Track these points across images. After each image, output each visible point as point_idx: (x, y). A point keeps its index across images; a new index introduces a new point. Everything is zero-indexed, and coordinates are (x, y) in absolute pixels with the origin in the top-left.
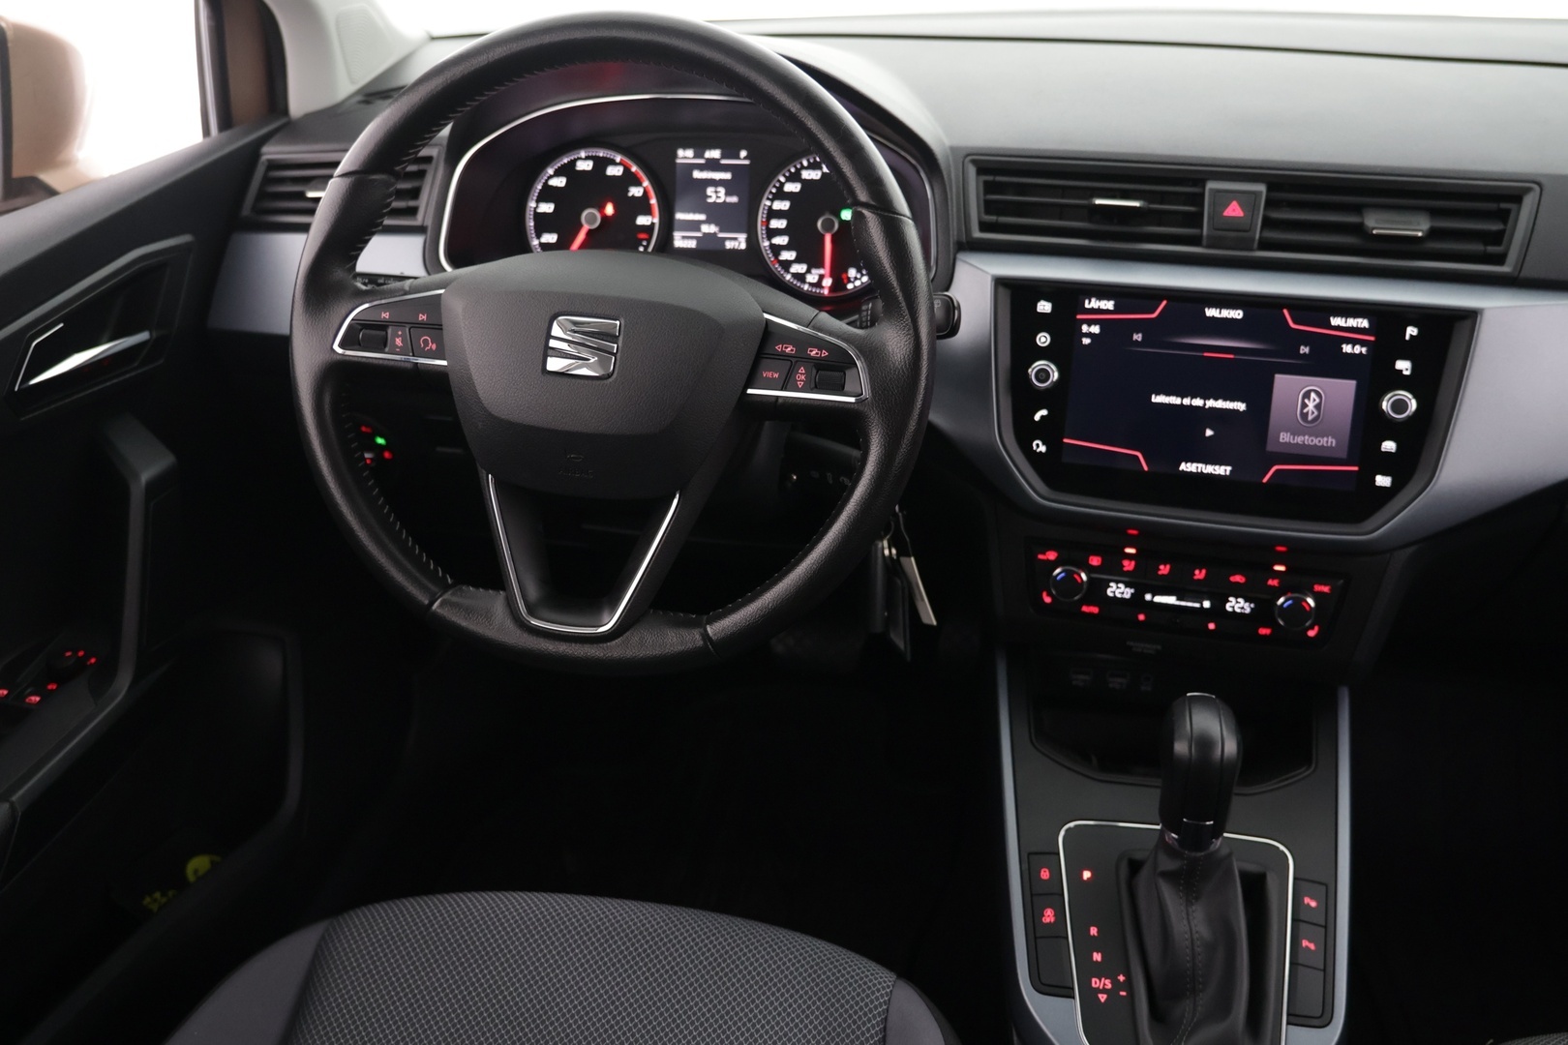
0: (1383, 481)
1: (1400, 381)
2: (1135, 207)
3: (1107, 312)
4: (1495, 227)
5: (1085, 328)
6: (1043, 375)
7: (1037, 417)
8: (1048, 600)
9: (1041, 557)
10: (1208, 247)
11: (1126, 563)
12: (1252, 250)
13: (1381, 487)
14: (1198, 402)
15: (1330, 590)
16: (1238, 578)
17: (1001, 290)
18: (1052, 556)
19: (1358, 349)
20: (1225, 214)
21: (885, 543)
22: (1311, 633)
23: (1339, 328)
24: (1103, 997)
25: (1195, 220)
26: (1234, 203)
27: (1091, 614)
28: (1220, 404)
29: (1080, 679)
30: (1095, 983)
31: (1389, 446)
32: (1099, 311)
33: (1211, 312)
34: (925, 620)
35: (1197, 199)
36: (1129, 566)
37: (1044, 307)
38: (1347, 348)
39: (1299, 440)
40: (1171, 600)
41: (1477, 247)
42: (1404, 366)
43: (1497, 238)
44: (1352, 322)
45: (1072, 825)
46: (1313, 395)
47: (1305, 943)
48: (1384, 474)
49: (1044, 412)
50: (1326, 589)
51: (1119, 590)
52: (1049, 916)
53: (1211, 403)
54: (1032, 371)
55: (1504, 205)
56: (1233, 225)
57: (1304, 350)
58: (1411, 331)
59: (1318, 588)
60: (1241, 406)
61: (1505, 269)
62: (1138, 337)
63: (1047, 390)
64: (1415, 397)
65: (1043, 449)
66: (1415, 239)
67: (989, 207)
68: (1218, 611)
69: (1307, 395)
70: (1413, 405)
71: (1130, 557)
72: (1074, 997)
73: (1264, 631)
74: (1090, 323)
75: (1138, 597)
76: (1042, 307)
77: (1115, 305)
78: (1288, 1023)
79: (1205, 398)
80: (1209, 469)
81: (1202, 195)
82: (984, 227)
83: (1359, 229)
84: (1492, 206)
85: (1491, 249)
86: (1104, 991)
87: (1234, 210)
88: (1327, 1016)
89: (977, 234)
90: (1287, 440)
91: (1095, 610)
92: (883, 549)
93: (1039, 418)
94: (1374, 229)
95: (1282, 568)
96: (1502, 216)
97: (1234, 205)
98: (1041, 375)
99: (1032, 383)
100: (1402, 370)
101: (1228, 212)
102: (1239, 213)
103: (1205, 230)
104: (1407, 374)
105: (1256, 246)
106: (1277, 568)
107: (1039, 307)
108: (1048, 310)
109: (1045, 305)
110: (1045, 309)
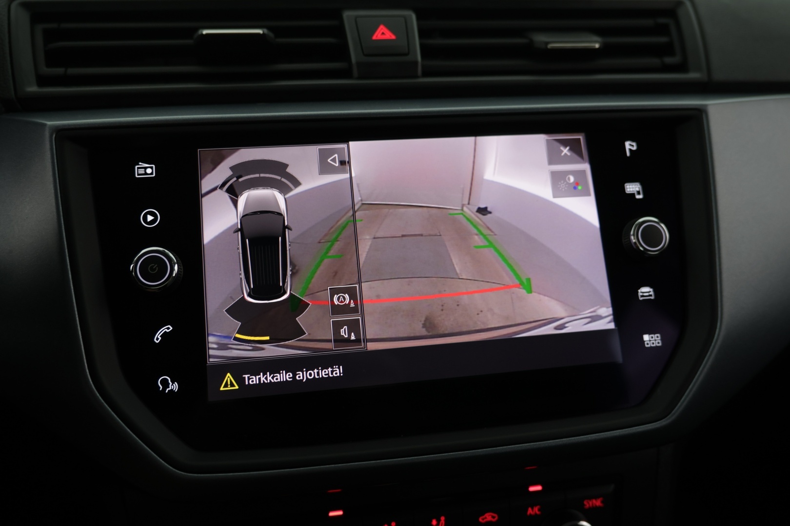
0: (651, 340)
2: (258, 34)
4: (663, 39)
6: (154, 268)
7: (158, 337)
10: (359, 78)
12: (417, 77)
13: (650, 351)
15: (602, 502)
20: (374, 38)
25: (341, 51)
26: (382, 27)
31: (646, 292)
35: (339, 31)
37: (146, 170)
41: (655, 61)
42: (634, 189)
49: (167, 329)
50: (598, 503)
54: (136, 267)
55: (662, 21)
56: (384, 50)
59: (588, 504)
61: (693, 75)
63: (164, 289)
65: (174, 387)
67: (52, 58)
76: (142, 171)
81: (341, 26)
82: (45, 79)
84: (648, 22)
85: (668, 60)
87: (383, 33)
89: (33, 89)
93: (160, 338)
94: (547, 43)
95: (539, 488)
96: (663, 30)
97: (382, 29)
98: (152, 269)
99: (139, 283)
100: (634, 194)
101: (377, 36)
102: (391, 36)
103: (354, 60)
104: (640, 197)
105: (420, 72)
106: (532, 489)
107: (138, 172)
108: (152, 174)
109: (146, 168)
110: (146, 174)
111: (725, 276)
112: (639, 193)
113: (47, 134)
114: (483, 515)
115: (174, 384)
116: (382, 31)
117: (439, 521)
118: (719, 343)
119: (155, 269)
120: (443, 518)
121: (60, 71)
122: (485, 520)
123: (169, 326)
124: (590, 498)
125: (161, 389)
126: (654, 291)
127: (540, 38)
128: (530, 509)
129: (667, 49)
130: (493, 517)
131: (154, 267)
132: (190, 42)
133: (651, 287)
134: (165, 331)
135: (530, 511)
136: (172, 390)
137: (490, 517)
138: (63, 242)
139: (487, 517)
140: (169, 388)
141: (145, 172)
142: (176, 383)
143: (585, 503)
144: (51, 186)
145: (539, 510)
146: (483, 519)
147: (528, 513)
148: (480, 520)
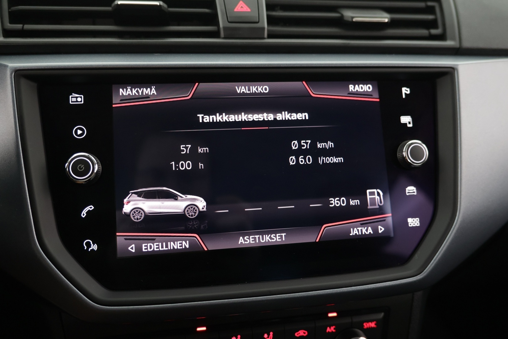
0: (413, 222)
1: (408, 133)
2: (156, 5)
4: (431, 17)
7: (84, 214)
10: (225, 38)
12: (264, 38)
13: (413, 228)
15: (375, 324)
17: (23, 81)
20: (236, 10)
25: (213, 19)
26: (241, 2)
31: (411, 190)
33: (240, 88)
41: (424, 32)
42: (406, 120)
44: (362, 88)
48: (413, 215)
49: (90, 208)
50: (373, 325)
54: (69, 166)
55: (431, 4)
58: (405, 91)
59: (366, 325)
61: (449, 43)
63: (89, 182)
65: (95, 247)
66: (385, 24)
67: (14, 17)
76: (74, 99)
80: (266, 238)
82: (8, 33)
83: (341, 23)
84: (421, 4)
85: (434, 32)
87: (242, 7)
93: (85, 214)
94: (353, 18)
95: (335, 314)
96: (431, 10)
97: (241, 4)
98: (80, 168)
99: (71, 177)
100: (406, 124)
101: (237, 9)
102: (247, 9)
103: (221, 25)
104: (411, 125)
105: (266, 35)
106: (330, 315)
107: (71, 100)
108: (81, 101)
109: (77, 97)
110: (77, 101)
111: (464, 180)
112: (410, 123)
113: (8, 72)
114: (298, 331)
115: (94, 245)
116: (241, 5)
117: (269, 335)
118: (457, 226)
119: (82, 168)
120: (271, 333)
121: (19, 26)
122: (299, 335)
123: (92, 206)
124: (368, 321)
125: (85, 249)
126: (417, 189)
127: (348, 14)
128: (328, 328)
129: (433, 24)
130: (304, 333)
131: (81, 167)
132: (109, 9)
133: (415, 187)
134: (89, 210)
135: (328, 330)
136: (93, 249)
137: (303, 333)
138: (19, 148)
139: (301, 333)
140: (91, 247)
141: (77, 100)
142: (95, 244)
143: (365, 324)
144: (12, 109)
145: (334, 329)
146: (298, 334)
147: (327, 331)
148: (296, 335)
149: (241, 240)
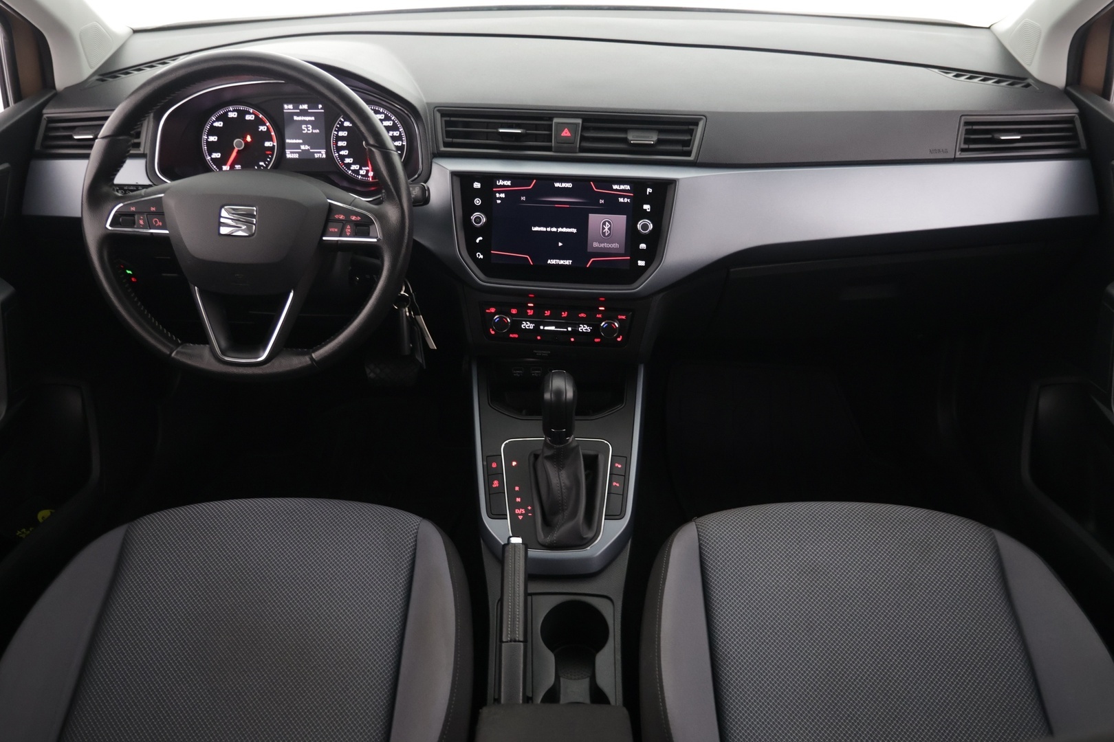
0: (641, 263)
1: (645, 215)
2: (519, 133)
3: (508, 186)
4: (686, 138)
5: (498, 195)
6: (478, 220)
7: (478, 241)
8: (493, 332)
9: (487, 311)
10: (554, 151)
11: (529, 311)
12: (576, 153)
13: (640, 266)
14: (554, 229)
16: (582, 315)
17: (454, 177)
18: (493, 310)
19: (626, 200)
20: (562, 135)
21: (407, 309)
22: (619, 339)
23: (617, 190)
24: (520, 517)
25: (549, 138)
26: (566, 129)
27: (514, 338)
28: (564, 230)
29: (517, 373)
30: (517, 511)
31: (643, 246)
32: (504, 186)
33: (557, 185)
34: (431, 347)
35: (550, 128)
36: (530, 312)
37: (477, 185)
38: (621, 200)
39: (602, 245)
40: (553, 328)
41: (679, 148)
42: (647, 207)
43: (688, 143)
44: (622, 187)
45: (507, 441)
46: (607, 223)
47: (614, 484)
48: (641, 260)
49: (481, 238)
50: (624, 317)
51: (528, 325)
52: (496, 484)
53: (560, 230)
54: (473, 218)
55: (691, 127)
56: (566, 141)
57: (602, 201)
58: (649, 190)
59: (620, 317)
60: (574, 231)
61: (691, 158)
62: (523, 198)
63: (481, 227)
64: (652, 223)
65: (481, 257)
66: (651, 144)
67: (448, 134)
68: (575, 333)
69: (604, 224)
70: (651, 227)
71: (530, 308)
72: (507, 519)
73: (597, 340)
74: (500, 192)
75: (536, 328)
77: (511, 183)
78: (605, 519)
79: (557, 227)
80: (562, 262)
81: (552, 125)
82: (446, 145)
83: (625, 141)
84: (685, 127)
85: (685, 149)
86: (521, 514)
87: (566, 133)
88: (622, 515)
89: (443, 149)
90: (597, 246)
91: (516, 336)
92: (406, 312)
94: (631, 140)
95: (603, 309)
96: (689, 132)
99: (473, 224)
102: (569, 135)
103: (553, 144)
104: (648, 211)
105: (577, 151)
106: (600, 308)
107: (475, 186)
108: (479, 187)
113: (447, 170)
120: (566, 312)
121: (450, 140)
125: (477, 257)
132: (495, 134)
133: (645, 245)
135: (598, 316)
145: (601, 316)
148: (580, 315)
149: (549, 262)
